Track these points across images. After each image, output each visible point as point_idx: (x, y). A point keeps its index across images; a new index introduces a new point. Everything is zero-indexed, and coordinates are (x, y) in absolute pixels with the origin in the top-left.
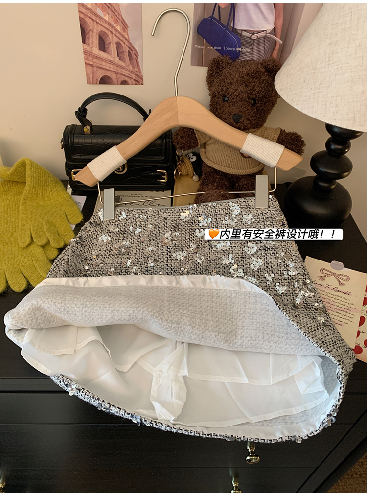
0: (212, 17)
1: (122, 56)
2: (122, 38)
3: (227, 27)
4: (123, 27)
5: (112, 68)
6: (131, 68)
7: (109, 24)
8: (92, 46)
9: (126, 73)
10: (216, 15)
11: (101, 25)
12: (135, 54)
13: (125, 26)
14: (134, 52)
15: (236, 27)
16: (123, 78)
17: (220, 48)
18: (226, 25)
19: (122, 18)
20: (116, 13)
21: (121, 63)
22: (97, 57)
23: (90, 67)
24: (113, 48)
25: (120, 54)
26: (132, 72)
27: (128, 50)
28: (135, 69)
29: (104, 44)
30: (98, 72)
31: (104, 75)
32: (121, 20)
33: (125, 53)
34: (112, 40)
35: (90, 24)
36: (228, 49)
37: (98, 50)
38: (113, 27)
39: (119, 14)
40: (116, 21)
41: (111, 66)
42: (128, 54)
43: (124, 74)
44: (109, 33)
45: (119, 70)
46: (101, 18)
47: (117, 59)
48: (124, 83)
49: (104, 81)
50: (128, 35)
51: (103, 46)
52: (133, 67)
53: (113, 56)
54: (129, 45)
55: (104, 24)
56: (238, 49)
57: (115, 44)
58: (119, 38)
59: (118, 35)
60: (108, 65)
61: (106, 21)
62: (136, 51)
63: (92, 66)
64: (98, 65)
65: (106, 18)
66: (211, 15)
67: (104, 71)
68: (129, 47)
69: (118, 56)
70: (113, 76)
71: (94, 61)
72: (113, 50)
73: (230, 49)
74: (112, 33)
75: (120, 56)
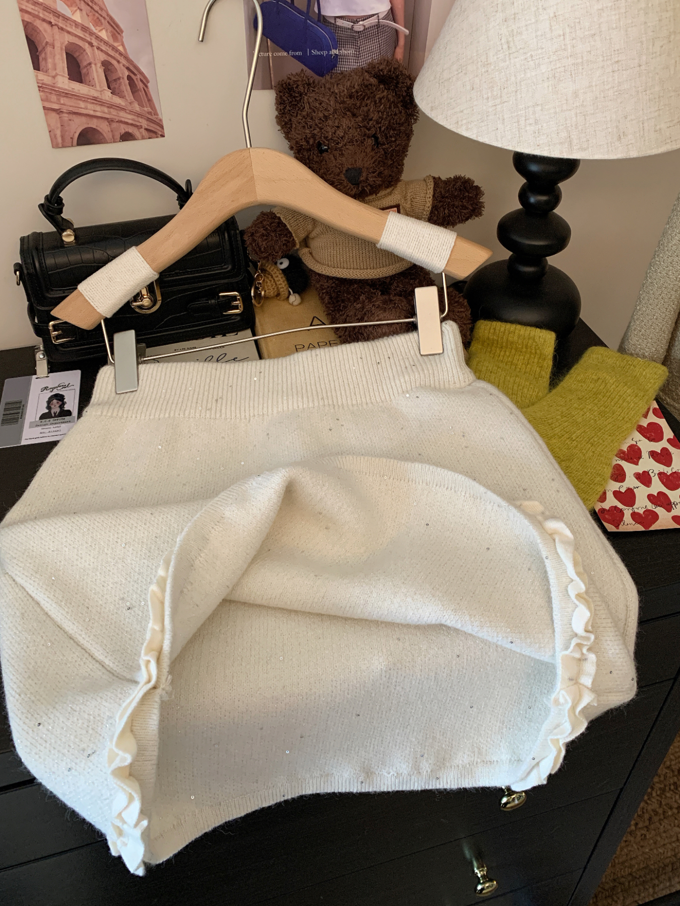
1: (117, 86)
2: (111, 53)
3: (307, 14)
4: (111, 32)
5: (99, 111)
6: (137, 108)
7: (85, 29)
8: (54, 75)
9: (129, 118)
11: (69, 32)
12: (141, 81)
13: (116, 30)
14: (139, 76)
16: (123, 129)
17: (300, 53)
19: (108, 15)
20: (96, 8)
21: (116, 100)
22: (67, 95)
23: (54, 114)
24: (97, 73)
25: (111, 83)
26: (139, 115)
27: (127, 73)
28: (146, 109)
29: (79, 67)
30: (72, 122)
31: (86, 126)
32: (108, 18)
33: (121, 80)
34: (93, 58)
35: (46, 32)
36: (315, 52)
37: (66, 80)
38: (91, 34)
39: (101, 9)
40: (97, 23)
41: (98, 108)
42: (127, 82)
43: (123, 119)
44: (86, 46)
45: (113, 114)
46: (66, 19)
47: (108, 93)
48: (127, 137)
49: (87, 138)
50: (123, 45)
51: (76, 72)
52: (141, 105)
53: (98, 88)
54: (127, 65)
55: (73, 30)
56: (334, 52)
57: (99, 65)
58: (106, 53)
59: (104, 47)
60: (90, 106)
61: (77, 24)
62: (141, 73)
63: (59, 112)
64: (71, 109)
65: (77, 17)
67: (84, 119)
68: (128, 68)
69: (109, 88)
70: (103, 127)
71: (62, 102)
72: (98, 76)
73: (319, 53)
74: (91, 44)
75: (112, 87)
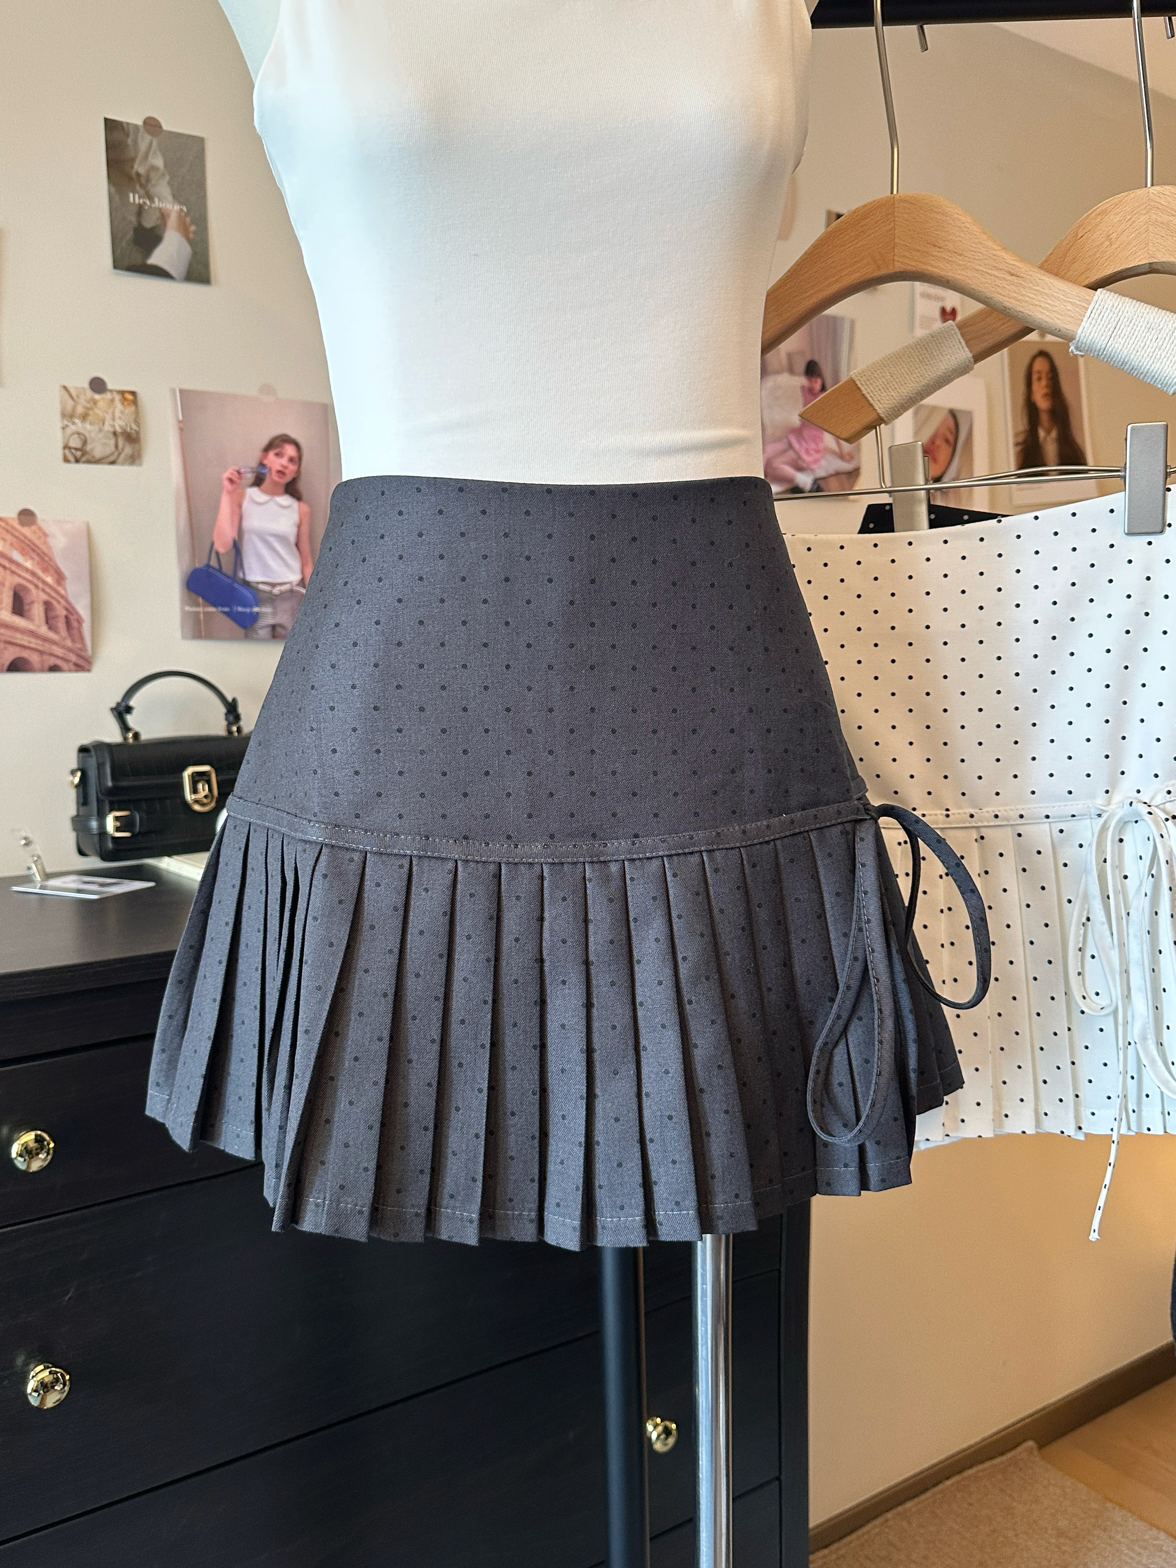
0: (208, 566)
1: (54, 624)
2: (53, 594)
3: (234, 577)
4: (57, 578)
5: (35, 643)
6: (69, 643)
7: (33, 574)
9: (60, 652)
10: (214, 563)
11: (19, 576)
12: (77, 620)
13: (60, 578)
14: (75, 617)
15: (248, 578)
16: (53, 661)
17: (226, 609)
18: (231, 574)
19: (56, 565)
20: (46, 558)
21: (52, 635)
22: (6, 626)
24: (38, 611)
25: (49, 620)
26: (70, 650)
27: (64, 613)
28: (77, 645)
29: (22, 604)
32: (52, 565)
33: (59, 619)
34: (37, 598)
36: (240, 609)
37: (9, 614)
38: (39, 578)
39: (49, 560)
40: (45, 570)
41: (34, 641)
42: (64, 620)
43: (55, 653)
44: (32, 588)
45: (48, 647)
46: (18, 565)
47: (45, 629)
48: (55, 668)
49: (18, 665)
50: (65, 589)
51: (20, 608)
52: (73, 641)
53: (37, 622)
54: (66, 606)
55: (23, 574)
56: (256, 609)
57: (41, 604)
58: (49, 595)
59: (48, 590)
60: (28, 638)
61: (27, 570)
62: (77, 613)
64: (9, 639)
65: (28, 564)
66: (205, 562)
67: (18, 648)
68: (67, 609)
69: (47, 622)
70: (35, 658)
72: (38, 614)
73: (243, 610)
74: (37, 586)
75: (50, 622)
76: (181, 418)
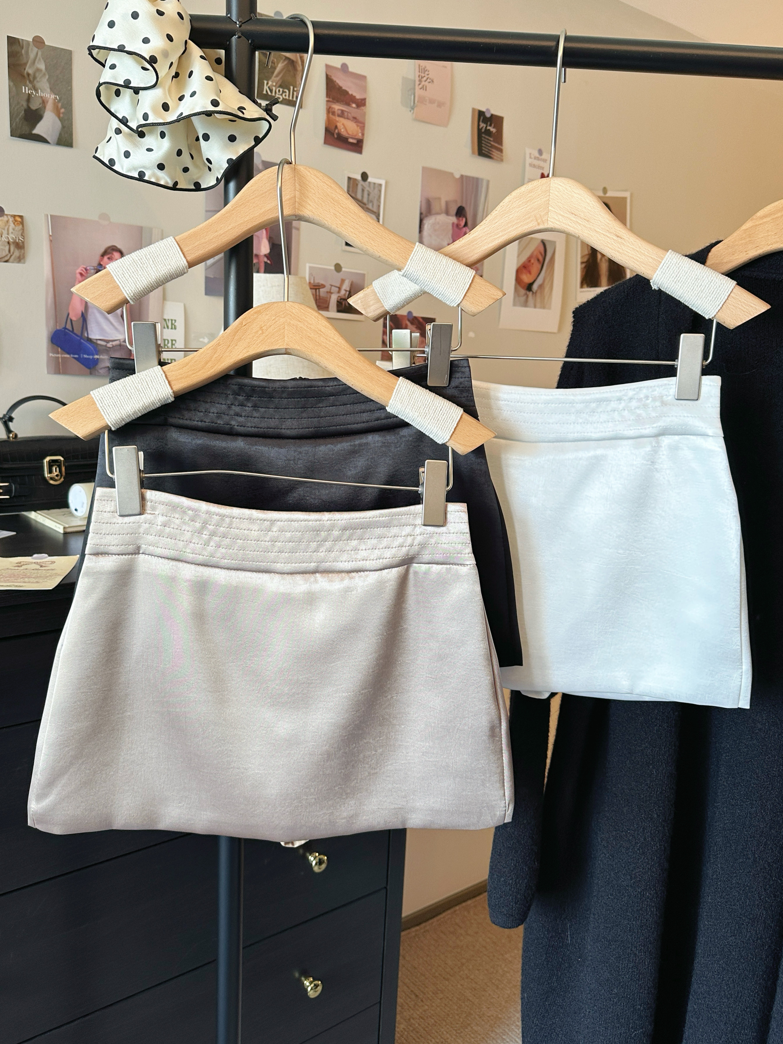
0: (65, 328)
10: (69, 326)
15: (90, 337)
17: (76, 356)
18: (79, 334)
36: (85, 356)
56: (96, 357)
66: (63, 326)
73: (88, 357)
76: (51, 234)
